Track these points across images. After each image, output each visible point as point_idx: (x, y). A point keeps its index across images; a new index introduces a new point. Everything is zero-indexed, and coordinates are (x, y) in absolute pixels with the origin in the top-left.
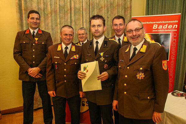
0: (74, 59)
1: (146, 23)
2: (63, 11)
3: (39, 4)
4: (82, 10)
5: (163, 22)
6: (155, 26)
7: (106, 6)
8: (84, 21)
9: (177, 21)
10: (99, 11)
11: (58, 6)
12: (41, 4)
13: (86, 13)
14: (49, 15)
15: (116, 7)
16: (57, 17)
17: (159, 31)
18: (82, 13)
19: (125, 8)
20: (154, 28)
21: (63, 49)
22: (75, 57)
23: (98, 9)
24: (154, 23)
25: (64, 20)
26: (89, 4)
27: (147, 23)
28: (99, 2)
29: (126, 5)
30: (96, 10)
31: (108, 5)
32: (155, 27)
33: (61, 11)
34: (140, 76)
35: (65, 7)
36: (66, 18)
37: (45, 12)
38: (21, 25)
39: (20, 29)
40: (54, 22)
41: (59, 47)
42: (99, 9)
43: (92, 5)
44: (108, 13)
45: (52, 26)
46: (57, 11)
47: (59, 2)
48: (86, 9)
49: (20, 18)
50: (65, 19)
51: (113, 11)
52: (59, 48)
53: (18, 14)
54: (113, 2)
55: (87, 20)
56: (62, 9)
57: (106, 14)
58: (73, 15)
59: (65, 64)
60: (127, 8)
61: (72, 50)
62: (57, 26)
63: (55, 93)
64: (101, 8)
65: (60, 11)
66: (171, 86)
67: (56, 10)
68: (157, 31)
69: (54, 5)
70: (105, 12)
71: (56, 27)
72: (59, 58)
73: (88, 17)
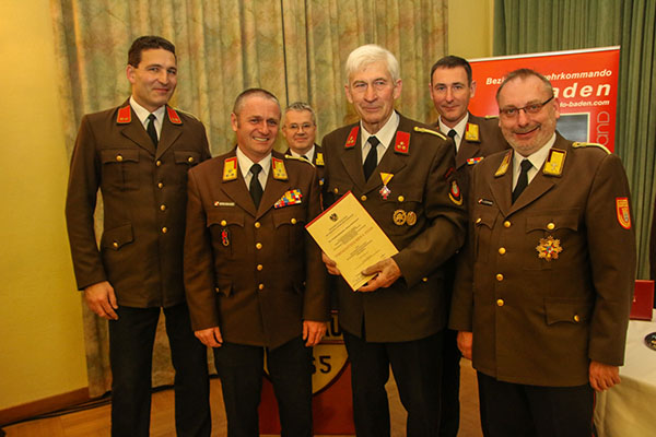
0: (287, 206)
2: (218, 49)
3: (134, 23)
4: (280, 41)
5: (563, 76)
7: (362, 25)
8: (291, 79)
9: (607, 73)
10: (339, 44)
11: (201, 30)
12: (140, 22)
13: (297, 52)
15: (396, 30)
16: (197, 66)
18: (281, 51)
19: (427, 31)
21: (245, 172)
22: (288, 198)
23: (336, 37)
25: (220, 77)
26: (304, 22)
28: (339, 13)
29: (429, 21)
30: (328, 40)
31: (368, 24)
33: (210, 48)
34: (549, 248)
35: (224, 31)
36: (228, 69)
38: (73, 97)
40: (187, 86)
41: (229, 167)
42: (341, 37)
43: (315, 24)
46: (197, 46)
47: (204, 16)
48: (295, 38)
49: (70, 74)
50: (223, 73)
51: (387, 43)
52: (229, 172)
53: (60, 60)
54: (384, 13)
55: (301, 75)
56: (214, 40)
58: (251, 60)
59: (257, 225)
60: (433, 31)
61: (276, 176)
62: (198, 97)
63: (218, 335)
64: (345, 32)
65: (206, 47)
67: (191, 42)
69: (185, 26)
71: (196, 102)
72: (232, 204)
73: (303, 65)
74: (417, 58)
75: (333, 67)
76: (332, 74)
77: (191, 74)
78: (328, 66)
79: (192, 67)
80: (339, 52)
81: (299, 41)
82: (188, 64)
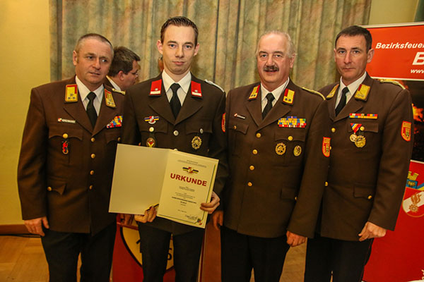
0: (116, 127)
1: (392, 46)
6: (421, 56)
8: (220, 33)
10: (267, 11)
13: (229, 13)
14: (128, 14)
15: (320, 2)
18: (215, 12)
19: (350, 4)
20: (415, 63)
23: (264, 3)
24: (420, 46)
27: (397, 46)
30: (257, 6)
32: (419, 61)
33: (160, 6)
37: (120, 6)
38: (58, 33)
39: (53, 43)
40: (138, 32)
42: (268, 4)
44: (292, 16)
45: (132, 41)
46: (148, 4)
48: (228, 2)
49: (56, 18)
51: (311, 12)
52: (70, 94)
55: (230, 30)
57: (287, 19)
59: (93, 140)
60: (356, 4)
61: (107, 104)
62: (146, 41)
63: (46, 223)
64: (275, 1)
70: (284, 13)
71: (143, 44)
72: (74, 122)
73: (233, 23)
74: (336, 25)
75: (258, 26)
76: (256, 31)
77: (142, 23)
78: (254, 25)
79: (145, 19)
80: (266, 15)
81: (231, 5)
82: (140, 17)
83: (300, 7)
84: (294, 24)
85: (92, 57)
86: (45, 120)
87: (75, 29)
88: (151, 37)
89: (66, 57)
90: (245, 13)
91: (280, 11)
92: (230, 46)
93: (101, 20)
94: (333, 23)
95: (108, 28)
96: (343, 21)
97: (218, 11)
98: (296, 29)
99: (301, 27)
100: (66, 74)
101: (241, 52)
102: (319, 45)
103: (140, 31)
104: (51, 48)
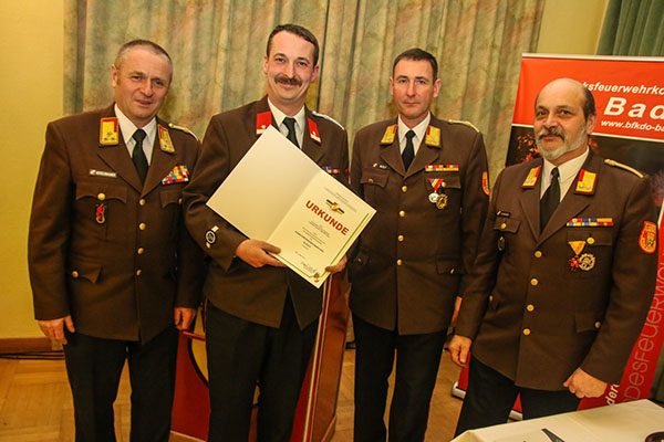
0: (175, 183)
4: (324, 5)
5: (655, 90)
6: (615, 103)
8: (329, 49)
10: (397, 19)
14: (191, 11)
15: (473, 11)
16: (220, 21)
17: (628, 125)
18: (322, 16)
19: (513, 16)
20: (607, 112)
21: (127, 137)
23: (394, 8)
24: (615, 89)
25: (246, 36)
29: (519, 5)
30: (383, 11)
32: (612, 110)
36: (258, 29)
38: (78, 35)
39: (72, 50)
40: (205, 40)
41: (107, 129)
42: (399, 10)
44: (433, 29)
45: (196, 55)
48: (342, 4)
50: (251, 32)
55: (343, 46)
57: (425, 34)
59: (142, 202)
60: (522, 18)
61: (163, 147)
62: (217, 56)
64: (409, 5)
66: (643, 367)
68: (619, 125)
70: (421, 25)
71: (213, 60)
72: (114, 175)
73: (347, 35)
74: (493, 46)
75: (384, 42)
76: (380, 50)
77: (212, 27)
78: (378, 40)
79: (216, 20)
80: (396, 26)
81: (346, 7)
82: (210, 17)
83: (444, 17)
84: (434, 42)
85: (140, 77)
86: (71, 172)
87: (105, 29)
88: (226, 50)
89: (91, 72)
90: (365, 19)
91: (415, 21)
92: (343, 69)
93: (149, 18)
94: (490, 43)
95: (159, 31)
96: (503, 40)
97: (327, 14)
98: (437, 49)
99: (444, 46)
100: (90, 100)
101: (358, 79)
102: (468, 74)
103: (208, 38)
104: (66, 56)
